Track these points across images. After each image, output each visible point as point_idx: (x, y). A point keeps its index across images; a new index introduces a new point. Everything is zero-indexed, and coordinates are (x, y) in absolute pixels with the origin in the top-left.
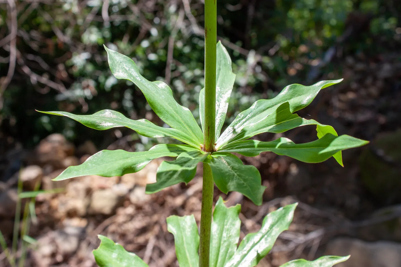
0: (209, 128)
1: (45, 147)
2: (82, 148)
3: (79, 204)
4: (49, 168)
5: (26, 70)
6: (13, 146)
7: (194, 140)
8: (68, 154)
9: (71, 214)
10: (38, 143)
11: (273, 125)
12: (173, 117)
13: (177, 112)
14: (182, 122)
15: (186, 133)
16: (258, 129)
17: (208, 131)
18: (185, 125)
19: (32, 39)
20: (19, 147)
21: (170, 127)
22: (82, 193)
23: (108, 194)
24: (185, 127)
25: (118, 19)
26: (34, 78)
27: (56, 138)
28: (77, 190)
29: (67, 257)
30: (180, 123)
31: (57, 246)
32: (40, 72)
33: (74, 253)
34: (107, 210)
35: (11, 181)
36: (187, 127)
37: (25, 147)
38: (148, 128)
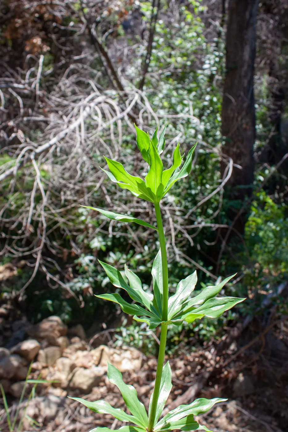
0: (151, 421)
1: (46, 325)
2: (73, 330)
3: (63, 377)
4: (45, 343)
5: (44, 269)
6: (20, 319)
7: (143, 424)
8: (62, 334)
9: (55, 385)
10: (41, 320)
11: (184, 424)
12: (135, 409)
13: (137, 407)
14: (139, 413)
15: (140, 419)
16: (176, 425)
17: (151, 422)
18: (140, 415)
19: (53, 247)
20: (24, 319)
21: (132, 415)
22: (67, 369)
23: (87, 372)
24: (140, 416)
25: (118, 235)
26: (49, 276)
27: (55, 318)
28: (63, 365)
29: (46, 421)
30: (138, 413)
31: (40, 410)
32: (54, 273)
33: (53, 418)
34: (85, 387)
35: (14, 349)
36: (141, 416)
37: (29, 320)
38: (121, 415)
